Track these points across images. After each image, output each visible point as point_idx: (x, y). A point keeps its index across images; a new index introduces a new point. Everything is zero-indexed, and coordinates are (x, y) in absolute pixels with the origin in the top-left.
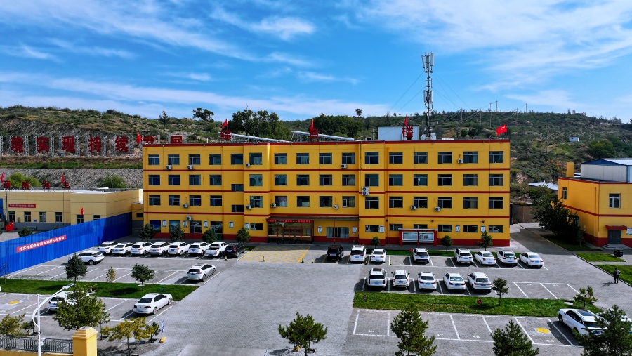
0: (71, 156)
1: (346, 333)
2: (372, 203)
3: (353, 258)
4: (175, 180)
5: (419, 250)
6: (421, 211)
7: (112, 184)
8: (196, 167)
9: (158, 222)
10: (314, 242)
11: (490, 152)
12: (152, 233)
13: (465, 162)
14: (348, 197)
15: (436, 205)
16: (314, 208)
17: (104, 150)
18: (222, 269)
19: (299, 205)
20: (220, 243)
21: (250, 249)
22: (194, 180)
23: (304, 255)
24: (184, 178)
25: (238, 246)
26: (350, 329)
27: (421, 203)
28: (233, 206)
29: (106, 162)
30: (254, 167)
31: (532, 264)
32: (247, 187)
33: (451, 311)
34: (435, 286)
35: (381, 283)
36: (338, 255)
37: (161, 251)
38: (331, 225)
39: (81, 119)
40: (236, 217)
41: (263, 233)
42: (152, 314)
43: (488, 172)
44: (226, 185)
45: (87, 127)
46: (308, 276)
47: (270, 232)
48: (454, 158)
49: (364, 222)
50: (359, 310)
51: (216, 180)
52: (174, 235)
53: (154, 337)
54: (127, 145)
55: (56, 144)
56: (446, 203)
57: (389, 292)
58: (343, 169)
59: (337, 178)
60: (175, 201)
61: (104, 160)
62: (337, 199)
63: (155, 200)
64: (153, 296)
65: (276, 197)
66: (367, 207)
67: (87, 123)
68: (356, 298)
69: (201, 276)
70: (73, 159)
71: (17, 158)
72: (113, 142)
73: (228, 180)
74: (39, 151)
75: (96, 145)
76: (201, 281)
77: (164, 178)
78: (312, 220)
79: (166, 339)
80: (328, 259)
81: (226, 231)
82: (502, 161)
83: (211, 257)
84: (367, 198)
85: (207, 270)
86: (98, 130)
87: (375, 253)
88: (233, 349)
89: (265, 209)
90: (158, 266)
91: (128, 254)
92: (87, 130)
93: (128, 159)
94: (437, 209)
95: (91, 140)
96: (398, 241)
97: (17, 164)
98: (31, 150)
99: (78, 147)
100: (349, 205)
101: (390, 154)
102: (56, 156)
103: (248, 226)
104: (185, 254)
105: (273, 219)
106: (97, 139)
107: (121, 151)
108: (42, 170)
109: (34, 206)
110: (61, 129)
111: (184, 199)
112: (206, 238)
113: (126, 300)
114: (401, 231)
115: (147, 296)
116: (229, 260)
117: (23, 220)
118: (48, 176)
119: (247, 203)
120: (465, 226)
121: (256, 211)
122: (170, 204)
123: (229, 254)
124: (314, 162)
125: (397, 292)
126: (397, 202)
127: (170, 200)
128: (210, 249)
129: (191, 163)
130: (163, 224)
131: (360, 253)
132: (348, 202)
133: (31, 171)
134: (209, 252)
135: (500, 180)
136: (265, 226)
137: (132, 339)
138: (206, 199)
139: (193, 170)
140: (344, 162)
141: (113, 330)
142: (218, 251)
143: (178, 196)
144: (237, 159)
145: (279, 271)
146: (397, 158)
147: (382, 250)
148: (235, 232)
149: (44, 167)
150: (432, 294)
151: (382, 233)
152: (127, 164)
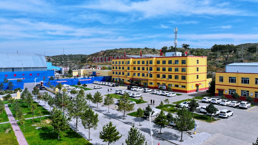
8: (120, 65)
9: (114, 78)
11: (182, 60)
13: (175, 64)
16: (141, 76)
19: (138, 76)
24: (118, 67)
25: (116, 84)
27: (164, 77)
30: (128, 65)
32: (127, 70)
35: (117, 92)
36: (129, 88)
38: (145, 82)
43: (181, 67)
48: (172, 62)
51: (123, 68)
56: (170, 77)
58: (147, 66)
62: (146, 74)
63: (114, 73)
65: (134, 73)
66: (150, 77)
69: (95, 88)
77: (115, 67)
78: (140, 80)
82: (185, 64)
83: (110, 86)
84: (150, 74)
94: (168, 79)
105: (132, 79)
114: (159, 85)
119: (127, 74)
120: (175, 85)
121: (128, 77)
126: (158, 76)
136: (130, 81)
138: (121, 73)
143: (117, 72)
146: (158, 62)
151: (153, 85)
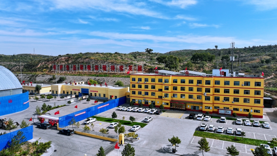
0: (105, 72)
1: (189, 143)
2: (208, 98)
3: (198, 118)
4: (140, 87)
5: (222, 118)
6: (227, 102)
7: (119, 84)
8: (147, 82)
9: (135, 100)
10: (186, 111)
11: (255, 82)
12: (133, 104)
13: (245, 85)
14: (199, 96)
15: (232, 100)
16: (186, 98)
17: (115, 70)
18: (155, 119)
19: (181, 97)
20: (154, 109)
21: (164, 111)
22: (146, 87)
23: (182, 115)
24: (143, 86)
25: (160, 111)
26: (190, 142)
27: (227, 99)
28: (159, 96)
29: (116, 75)
30: (166, 84)
31: (265, 127)
32: (163, 90)
33: (224, 140)
34: (223, 132)
35: (204, 128)
36: (193, 117)
37: (136, 110)
38: (192, 105)
39: (108, 58)
40: (160, 100)
41: (169, 106)
42: (136, 131)
43: (254, 90)
44: (157, 89)
45: (110, 61)
46: (181, 123)
47: (171, 106)
48: (241, 84)
49: (204, 105)
50: (195, 136)
51: (153, 87)
52: (140, 105)
53: (137, 138)
54: (123, 68)
55: (100, 67)
56: (236, 100)
57: (207, 132)
58: (197, 86)
59: (195, 89)
60: (140, 93)
61: (115, 74)
62: (195, 96)
63: (134, 93)
64: (136, 126)
65: (173, 94)
66: (206, 100)
67: (110, 60)
68: (195, 132)
69: (148, 121)
70: (106, 73)
71: (89, 73)
72: (118, 67)
73: (158, 87)
74: (95, 70)
75: (113, 68)
76: (148, 122)
77: (137, 85)
78: (185, 103)
79: (140, 139)
80: (189, 118)
81: (156, 104)
82: (260, 86)
83: (151, 114)
84: (206, 96)
85: (150, 119)
86: (113, 63)
87: (206, 117)
88: (157, 143)
89: (169, 98)
90: (136, 116)
91: (126, 111)
92: (110, 63)
93: (123, 74)
94: (233, 102)
95: (111, 67)
96: (217, 113)
97: (89, 74)
98: (93, 70)
99: (107, 69)
100: (199, 98)
101: (215, 81)
102: (101, 72)
103: (163, 103)
104: (143, 112)
105: (172, 102)
106: (113, 66)
107: (121, 71)
108: (97, 77)
109: (97, 92)
110: (102, 62)
111: (143, 93)
112: (150, 107)
113: (128, 126)
114: (218, 109)
115: (134, 126)
116: (157, 115)
117: (94, 96)
118: (99, 79)
119: (163, 96)
120: (244, 109)
121: (166, 98)
122: (139, 94)
123: (157, 113)
124: (187, 82)
125: (209, 132)
126: (217, 99)
127: (138, 93)
128: (151, 111)
129: (145, 81)
130: (136, 100)
131: (201, 117)
132: (199, 97)
133: (93, 77)
134: (151, 112)
135: (259, 93)
136: (169, 104)
137: (132, 138)
138: (150, 93)
139: (146, 83)
140: (198, 83)
141: (127, 135)
142: (154, 112)
143: (141, 92)
144: (160, 81)
145: (172, 121)
146: (217, 83)
147: (209, 117)
148: (159, 105)
149: (97, 76)
150: (221, 134)
151: (211, 110)
152: (123, 75)
